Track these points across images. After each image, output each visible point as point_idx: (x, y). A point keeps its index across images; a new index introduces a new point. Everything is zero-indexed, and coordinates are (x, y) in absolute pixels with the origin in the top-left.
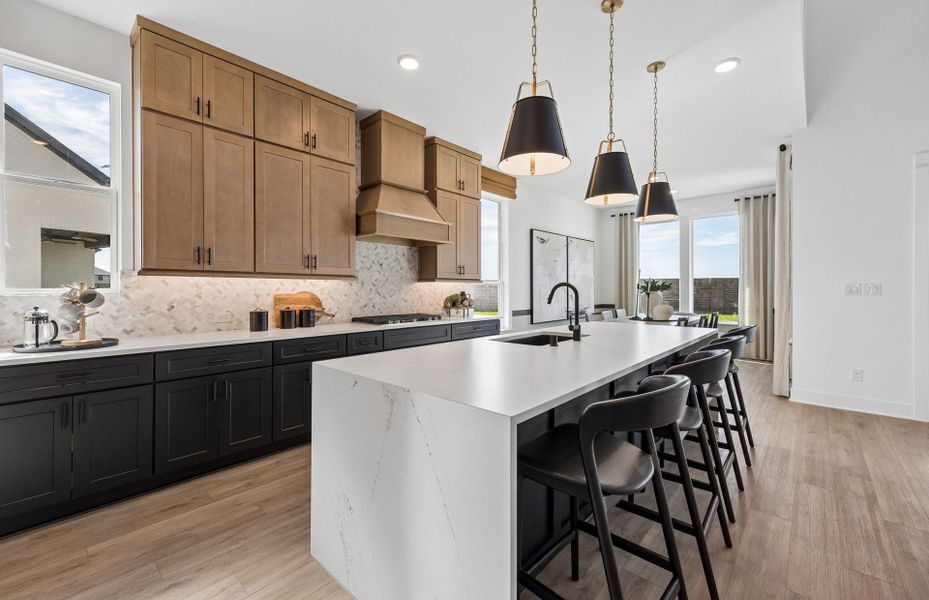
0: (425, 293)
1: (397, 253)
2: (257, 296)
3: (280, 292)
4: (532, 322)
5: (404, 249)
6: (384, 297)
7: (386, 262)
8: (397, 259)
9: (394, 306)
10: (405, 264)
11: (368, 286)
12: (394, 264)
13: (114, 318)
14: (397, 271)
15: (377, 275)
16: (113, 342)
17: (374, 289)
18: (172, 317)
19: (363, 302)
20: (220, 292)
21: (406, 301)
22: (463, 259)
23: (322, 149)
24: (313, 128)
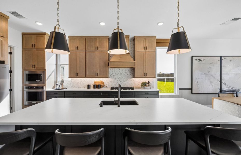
0: (136, 81)
1: (126, 70)
2: (91, 81)
3: (96, 81)
4: (192, 93)
5: (129, 69)
6: (122, 82)
7: (123, 73)
8: (126, 72)
9: (125, 84)
10: (129, 73)
11: (117, 79)
12: (125, 73)
13: (70, 85)
14: (126, 75)
15: (120, 76)
16: (66, 88)
17: (119, 80)
18: (77, 85)
19: (115, 83)
20: (84, 81)
21: (129, 83)
22: (146, 71)
23: (100, 49)
24: (98, 45)
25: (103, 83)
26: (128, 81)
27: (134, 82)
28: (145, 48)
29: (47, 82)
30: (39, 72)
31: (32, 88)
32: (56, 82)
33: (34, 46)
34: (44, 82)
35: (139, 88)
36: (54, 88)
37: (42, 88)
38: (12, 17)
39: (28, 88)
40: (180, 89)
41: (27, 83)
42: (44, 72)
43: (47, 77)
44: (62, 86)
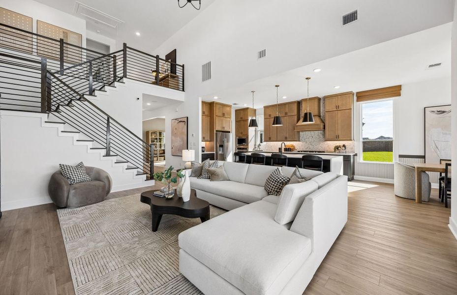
1: (318, 133)
3: (286, 144)
4: (425, 163)
5: (321, 132)
6: (313, 146)
7: (314, 136)
8: (318, 135)
9: (317, 148)
10: (321, 136)
11: (308, 143)
14: (318, 138)
15: (311, 140)
16: (262, 151)
19: (306, 147)
20: (277, 144)
22: (339, 133)
23: (289, 114)
24: (287, 111)
25: (294, 147)
26: (320, 145)
27: (328, 146)
28: (337, 107)
29: (250, 144)
30: (243, 138)
31: (240, 149)
32: (255, 145)
33: (242, 118)
34: (247, 145)
35: (332, 152)
36: (253, 150)
37: (246, 149)
38: (233, 105)
39: (238, 149)
40: (400, 156)
41: (238, 145)
42: (248, 137)
43: (249, 141)
44: (259, 149)
